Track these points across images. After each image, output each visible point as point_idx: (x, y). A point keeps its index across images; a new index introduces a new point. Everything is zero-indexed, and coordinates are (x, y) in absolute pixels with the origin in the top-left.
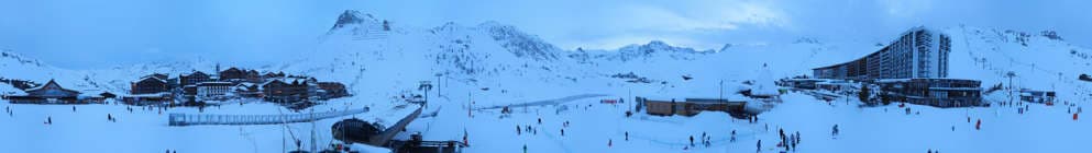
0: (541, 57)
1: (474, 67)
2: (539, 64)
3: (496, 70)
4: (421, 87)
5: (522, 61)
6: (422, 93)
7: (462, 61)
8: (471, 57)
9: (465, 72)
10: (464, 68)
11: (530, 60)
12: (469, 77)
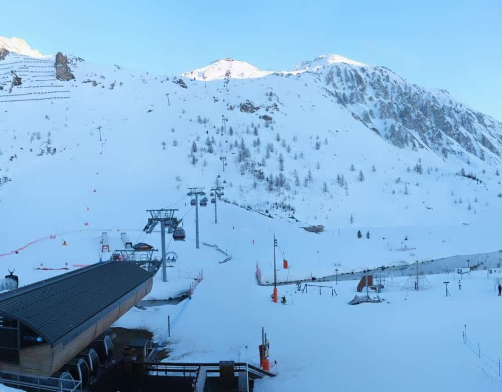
0: (456, 146)
1: (287, 175)
2: (453, 164)
3: (340, 181)
4: (152, 222)
5: (408, 156)
6: (154, 239)
7: (256, 156)
8: (277, 146)
9: (263, 185)
10: (261, 176)
11: (429, 156)
12: (273, 198)
